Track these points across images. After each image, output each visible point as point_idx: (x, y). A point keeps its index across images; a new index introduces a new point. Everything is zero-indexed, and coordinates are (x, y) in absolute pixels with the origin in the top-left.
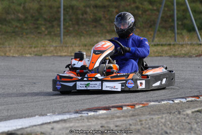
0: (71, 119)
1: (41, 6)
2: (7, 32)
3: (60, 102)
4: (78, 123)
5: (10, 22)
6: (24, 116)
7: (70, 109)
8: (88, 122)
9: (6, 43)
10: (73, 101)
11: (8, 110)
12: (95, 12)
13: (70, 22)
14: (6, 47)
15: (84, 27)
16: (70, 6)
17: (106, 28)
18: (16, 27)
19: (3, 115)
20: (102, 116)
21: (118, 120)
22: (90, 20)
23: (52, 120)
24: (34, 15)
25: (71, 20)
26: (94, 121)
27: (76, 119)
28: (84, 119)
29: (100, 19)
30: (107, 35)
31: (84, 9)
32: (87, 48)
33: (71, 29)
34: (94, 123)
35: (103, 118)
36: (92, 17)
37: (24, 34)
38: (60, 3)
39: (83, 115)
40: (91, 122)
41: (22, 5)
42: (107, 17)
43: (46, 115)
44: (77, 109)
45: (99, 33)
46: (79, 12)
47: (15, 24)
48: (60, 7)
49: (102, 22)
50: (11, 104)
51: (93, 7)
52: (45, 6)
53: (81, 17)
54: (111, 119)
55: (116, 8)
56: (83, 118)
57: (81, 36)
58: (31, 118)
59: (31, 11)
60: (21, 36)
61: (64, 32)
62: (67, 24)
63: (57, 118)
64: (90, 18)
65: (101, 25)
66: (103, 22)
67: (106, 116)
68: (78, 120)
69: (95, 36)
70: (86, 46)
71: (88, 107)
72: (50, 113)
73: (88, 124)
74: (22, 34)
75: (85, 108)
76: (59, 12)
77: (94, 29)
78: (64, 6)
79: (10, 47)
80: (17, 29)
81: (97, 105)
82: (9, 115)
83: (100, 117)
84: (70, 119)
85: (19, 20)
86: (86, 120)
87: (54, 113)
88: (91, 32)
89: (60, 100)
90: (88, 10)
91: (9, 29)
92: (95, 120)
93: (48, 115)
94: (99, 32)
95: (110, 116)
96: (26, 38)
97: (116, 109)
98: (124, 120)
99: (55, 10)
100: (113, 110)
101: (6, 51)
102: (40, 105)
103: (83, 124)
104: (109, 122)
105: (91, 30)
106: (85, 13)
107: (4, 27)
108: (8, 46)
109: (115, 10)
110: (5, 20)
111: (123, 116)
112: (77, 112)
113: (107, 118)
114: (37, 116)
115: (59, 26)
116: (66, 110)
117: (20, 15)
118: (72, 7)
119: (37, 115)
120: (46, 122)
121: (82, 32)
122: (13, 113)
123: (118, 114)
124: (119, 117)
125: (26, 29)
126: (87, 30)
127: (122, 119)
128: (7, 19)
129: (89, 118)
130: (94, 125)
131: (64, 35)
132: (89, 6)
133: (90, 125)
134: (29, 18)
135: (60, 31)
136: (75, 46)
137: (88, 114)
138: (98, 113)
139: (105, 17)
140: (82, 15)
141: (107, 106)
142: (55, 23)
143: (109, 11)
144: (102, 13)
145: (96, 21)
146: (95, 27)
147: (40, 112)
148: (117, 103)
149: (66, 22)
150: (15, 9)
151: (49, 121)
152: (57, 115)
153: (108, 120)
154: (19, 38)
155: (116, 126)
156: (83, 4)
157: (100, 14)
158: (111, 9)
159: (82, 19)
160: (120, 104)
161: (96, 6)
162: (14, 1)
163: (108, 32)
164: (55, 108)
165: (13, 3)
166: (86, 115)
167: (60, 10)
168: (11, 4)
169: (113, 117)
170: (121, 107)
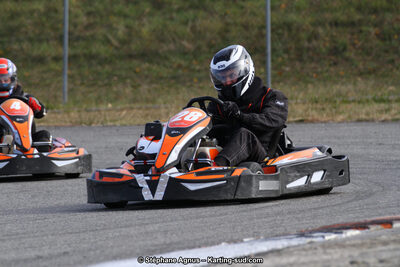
0: (291, 249)
1: (227, 24)
2: (161, 78)
3: (268, 215)
4: (306, 255)
5: (166, 58)
6: (197, 243)
7: (288, 228)
8: (325, 253)
9: (160, 100)
10: (294, 212)
11: (166, 232)
12: (334, 34)
13: (286, 56)
14: (159, 108)
15: (313, 65)
16: (284, 23)
17: (356, 67)
18: (180, 66)
19: (156, 243)
20: (353, 242)
21: (384, 248)
22: (324, 50)
23: (254, 251)
24: (213, 42)
25: (287, 51)
26: (336, 252)
27: (300, 249)
28: (316, 249)
29: (345, 49)
30: (359, 79)
31: (311, 29)
32: (319, 106)
33: (287, 69)
34: (336, 256)
35: (354, 246)
36: (328, 45)
37: (195, 80)
38: (265, 19)
39: (314, 240)
40: (330, 254)
42: (359, 44)
43: (242, 241)
44: (303, 228)
45: (342, 77)
46: (303, 35)
47: (177, 60)
48: (264, 27)
49: (347, 54)
50: (172, 221)
51: (331, 24)
52: (236, 24)
53: (306, 44)
54: (370, 248)
55: (375, 26)
56: (314, 246)
57: (307, 82)
58: (213, 248)
59: (208, 35)
60: (188, 84)
61: (273, 76)
62: (280, 59)
64: (324, 45)
65: (347, 59)
66: (349, 54)
67: (359, 242)
68: (304, 250)
69: (335, 83)
70: (317, 102)
71: (323, 223)
72: (249, 236)
73: (325, 257)
74: (191, 80)
75: (318, 226)
76: (263, 36)
77: (332, 69)
78: (272, 24)
79: (166, 108)
80: (180, 72)
81: (341, 220)
82: (168, 242)
83: (348, 243)
84: (288, 247)
85: (184, 53)
86: (320, 250)
87: (256, 236)
88: (326, 75)
89: (268, 210)
90: (320, 30)
91: (165, 72)
92: (337, 250)
93: (245, 240)
94: (342, 73)
95: (368, 241)
96: (200, 88)
97: (380, 227)
98: (395, 250)
99: (255, 32)
100: (373, 228)
101: (160, 115)
102: (230, 222)
103: (316, 258)
104: (366, 253)
105: (327, 71)
106: (315, 36)
107: (155, 67)
108: (162, 106)
109: (373, 31)
110: (156, 54)
111: (394, 241)
112: (302, 235)
113: (362, 245)
114: (223, 244)
115: (264, 63)
116: (281, 230)
117: (185, 43)
118: (288, 26)
119: (224, 241)
120: (242, 255)
121: (308, 75)
122: (175, 238)
123: (384, 237)
124: (385, 243)
125: (199, 71)
126: (320, 70)
127: (392, 246)
128: (160, 51)
129: (326, 246)
130: (337, 260)
131: (273, 82)
132: (321, 24)
133: (328, 261)
134: (205, 48)
135: (266, 73)
136: (296, 103)
137: (323, 237)
138: (344, 236)
139: (354, 45)
140: (309, 40)
141: (362, 220)
143: (361, 31)
144: (349, 36)
145: (336, 51)
146: (335, 64)
147: (229, 237)
148: (380, 215)
149: (278, 56)
150: (175, 33)
151: (247, 254)
152: (262, 241)
153: (364, 250)
154: (184, 89)
155: (381, 261)
156: (309, 20)
157: (344, 38)
158: (364, 28)
159: (308, 49)
160: (387, 217)
161: (336, 24)
162: (174, 15)
163: (361, 74)
164: (259, 227)
165: (172, 19)
166: (320, 239)
167: (264, 32)
168: (168, 22)
169: (373, 243)
170: (388, 223)
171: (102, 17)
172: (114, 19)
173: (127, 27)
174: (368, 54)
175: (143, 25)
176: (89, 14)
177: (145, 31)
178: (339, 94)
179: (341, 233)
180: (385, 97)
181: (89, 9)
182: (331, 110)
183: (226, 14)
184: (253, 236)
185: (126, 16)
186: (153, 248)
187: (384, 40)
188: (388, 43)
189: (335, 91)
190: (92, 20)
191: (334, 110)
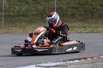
1: (45, 8)
5: (29, 16)
6: (37, 63)
7: (60, 60)
8: (70, 66)
9: (27, 27)
11: (29, 60)
12: (72, 10)
14: (27, 29)
15: (67, 18)
16: (59, 7)
17: (78, 19)
18: (32, 18)
20: (77, 63)
21: (85, 65)
22: (70, 14)
24: (41, 12)
25: (60, 15)
26: (73, 66)
28: (67, 65)
29: (75, 14)
30: (79, 22)
35: (77, 64)
36: (71, 13)
37: (36, 22)
38: (54, 6)
39: (67, 63)
41: (35, 7)
42: (79, 13)
43: (48, 63)
45: (74, 21)
46: (64, 11)
47: (32, 17)
48: (54, 8)
51: (71, 8)
52: (47, 8)
53: (65, 13)
54: (81, 65)
55: (83, 8)
59: (40, 10)
60: (35, 23)
65: (75, 17)
66: (76, 15)
67: (78, 63)
68: (64, 65)
69: (73, 23)
71: (69, 58)
72: (50, 62)
74: (35, 22)
77: (72, 19)
78: (56, 8)
79: (29, 29)
80: (32, 20)
81: (74, 58)
82: (29, 63)
83: (76, 63)
84: (60, 64)
85: (34, 15)
87: (52, 62)
90: (69, 9)
91: (28, 20)
92: (73, 65)
95: (81, 63)
96: (37, 24)
97: (84, 59)
98: (88, 65)
99: (52, 9)
100: (82, 60)
101: (27, 31)
105: (70, 20)
107: (26, 18)
108: (28, 28)
109: (82, 10)
110: (26, 15)
111: (88, 63)
112: (64, 61)
113: (79, 64)
116: (58, 60)
117: (34, 12)
118: (61, 8)
119: (44, 63)
121: (65, 21)
122: (31, 62)
123: (85, 62)
124: (85, 64)
125: (37, 19)
126: (68, 19)
127: (87, 64)
128: (28, 14)
129: (70, 64)
134: (39, 14)
137: (69, 62)
138: (74, 62)
139: (77, 13)
140: (66, 12)
141: (79, 58)
143: (79, 10)
145: (73, 15)
146: (73, 18)
147: (45, 61)
148: (84, 56)
150: (31, 10)
152: (53, 63)
153: (80, 65)
154: (33, 24)
156: (66, 7)
157: (75, 11)
158: (80, 9)
159: (66, 14)
160: (86, 57)
161: (73, 8)
162: (31, 5)
163: (79, 21)
164: (53, 59)
165: (30, 6)
166: (68, 63)
167: (54, 9)
168: (30, 7)
169: (82, 63)
170: (86, 59)
171: (12, 6)
172: (16, 6)
173: (19, 8)
174: (81, 15)
175: (23, 8)
176: (9, 5)
177: (24, 9)
178: (74, 26)
179: (74, 61)
180: (85, 27)
181: (9, 3)
182: (71, 30)
183: (44, 5)
184: (51, 62)
185: (19, 5)
186: (25, 64)
187: (85, 12)
188: (86, 13)
189: (73, 25)
190: (10, 6)
191: (72, 30)
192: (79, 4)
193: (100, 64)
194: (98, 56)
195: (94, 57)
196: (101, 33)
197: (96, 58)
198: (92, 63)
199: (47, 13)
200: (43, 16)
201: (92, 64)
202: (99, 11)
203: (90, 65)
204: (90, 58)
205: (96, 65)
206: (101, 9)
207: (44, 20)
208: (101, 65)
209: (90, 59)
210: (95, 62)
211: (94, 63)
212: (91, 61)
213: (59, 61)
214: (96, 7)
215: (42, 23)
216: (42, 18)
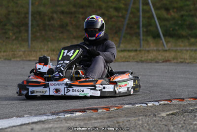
0: (49, 121)
1: (9, 11)
4: (57, 124)
6: (1, 117)
7: (46, 111)
8: (66, 123)
12: (62, 17)
13: (38, 28)
15: (51, 33)
16: (37, 12)
17: (73, 34)
20: (79, 118)
21: (96, 121)
22: (56, 25)
23: (31, 121)
24: (2, 20)
25: (38, 25)
26: (72, 123)
28: (62, 121)
29: (67, 25)
30: (74, 40)
31: (51, 15)
32: (55, 53)
33: (38, 34)
34: (72, 125)
35: (80, 120)
36: (59, 23)
39: (60, 116)
40: (69, 123)
42: (74, 23)
43: (23, 117)
44: (53, 111)
46: (46, 18)
48: (27, 13)
49: (68, 28)
51: (60, 13)
52: (13, 12)
53: (48, 22)
54: (89, 121)
55: (82, 14)
56: (60, 120)
57: (48, 41)
58: (9, 119)
61: (32, 38)
62: (35, 30)
63: (36, 119)
65: (68, 31)
66: (70, 28)
67: (83, 118)
68: (55, 121)
70: (54, 51)
71: (63, 109)
72: (27, 114)
73: (66, 125)
75: (61, 110)
76: (26, 17)
77: (61, 35)
78: (32, 12)
81: (72, 107)
83: (77, 118)
84: (47, 120)
86: (64, 122)
87: (30, 114)
88: (58, 38)
90: (55, 15)
93: (25, 116)
94: (65, 37)
95: (87, 118)
97: (92, 111)
98: (101, 122)
99: (23, 15)
100: (88, 112)
102: (16, 107)
104: (87, 124)
105: (58, 36)
106: (52, 18)
109: (81, 16)
111: (100, 118)
112: (53, 114)
113: (84, 120)
114: (14, 118)
115: (27, 31)
116: (42, 112)
118: (39, 13)
120: (25, 123)
121: (49, 37)
123: (94, 116)
127: (99, 121)
129: (66, 120)
131: (31, 40)
132: (56, 12)
135: (28, 36)
136: (44, 51)
137: (64, 115)
138: (74, 115)
139: (71, 23)
141: (82, 108)
142: (22, 28)
143: (75, 17)
144: (69, 19)
145: (63, 27)
146: (62, 32)
147: (17, 114)
148: (91, 106)
149: (34, 28)
151: (27, 122)
152: (33, 117)
153: (86, 122)
156: (50, 10)
157: (67, 20)
158: (77, 15)
159: (49, 25)
161: (63, 13)
163: (75, 38)
166: (63, 116)
167: (27, 15)
169: (90, 119)
170: (96, 110)
174: (78, 28)
179: (73, 114)
183: (8, 6)
192: (74, 6)
193: (125, 121)
194: (119, 105)
195: (111, 107)
196: (119, 62)
197: (116, 108)
198: (110, 118)
199: (13, 22)
200: (6, 27)
201: (110, 120)
202: (113, 19)
203: (106, 122)
204: (103, 108)
205: (118, 123)
206: (117, 16)
207: (7, 36)
208: (127, 121)
209: (104, 110)
210: (115, 117)
211: (113, 119)
212: (107, 114)
213: (45, 114)
214: (106, 12)
215: (4, 41)
216: (4, 31)
